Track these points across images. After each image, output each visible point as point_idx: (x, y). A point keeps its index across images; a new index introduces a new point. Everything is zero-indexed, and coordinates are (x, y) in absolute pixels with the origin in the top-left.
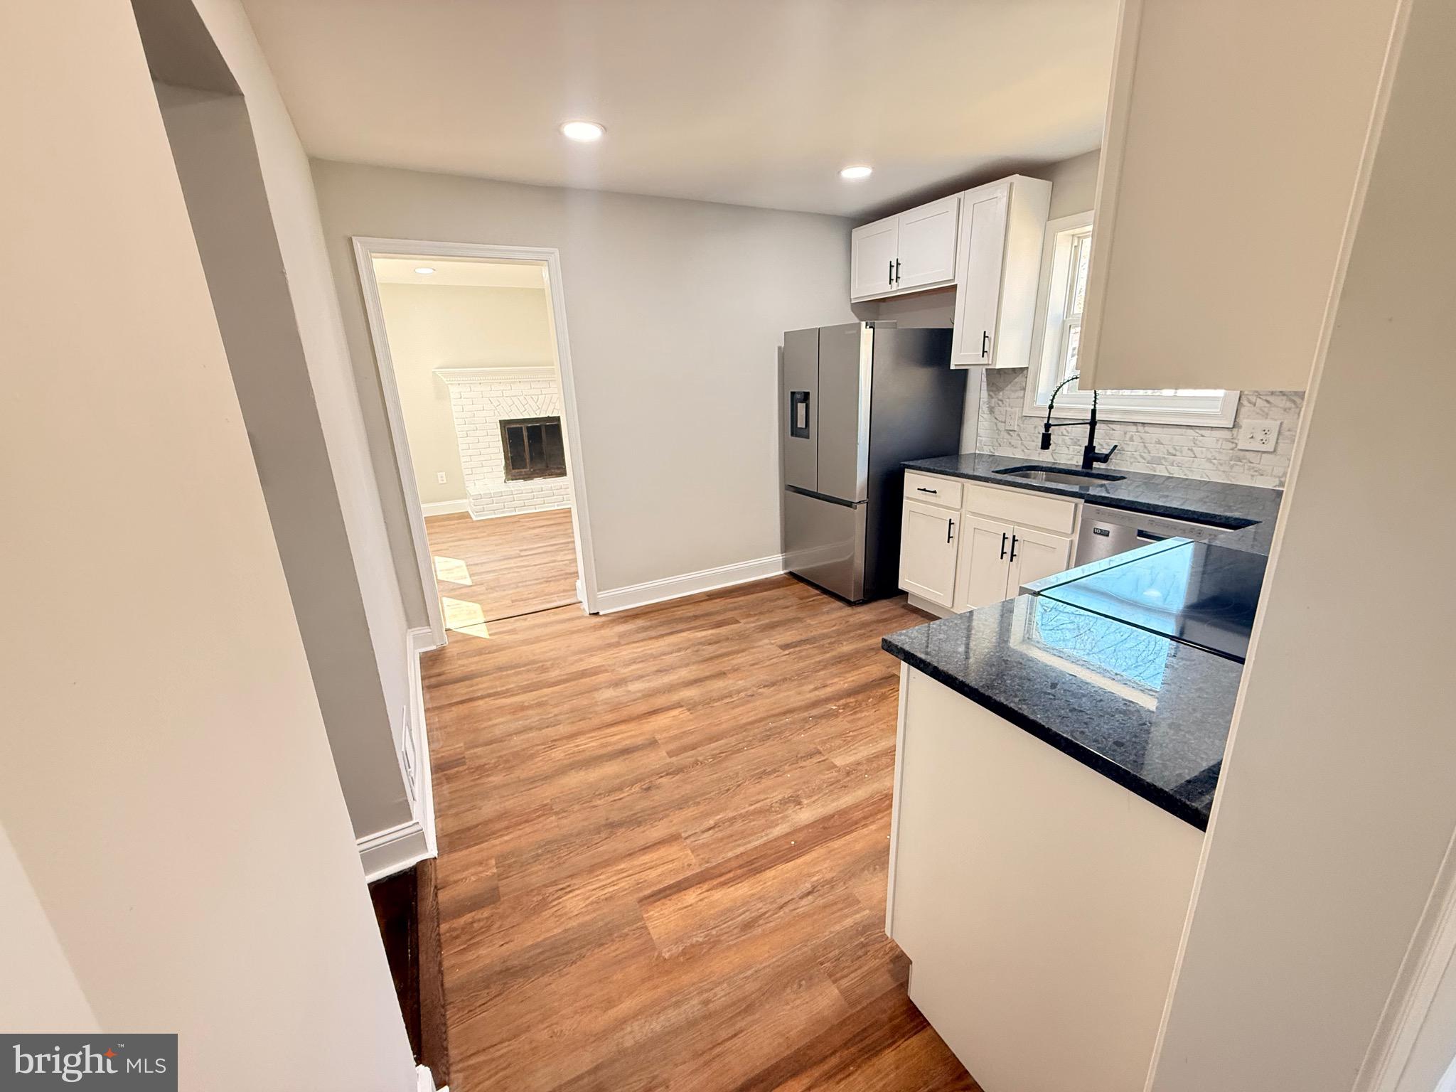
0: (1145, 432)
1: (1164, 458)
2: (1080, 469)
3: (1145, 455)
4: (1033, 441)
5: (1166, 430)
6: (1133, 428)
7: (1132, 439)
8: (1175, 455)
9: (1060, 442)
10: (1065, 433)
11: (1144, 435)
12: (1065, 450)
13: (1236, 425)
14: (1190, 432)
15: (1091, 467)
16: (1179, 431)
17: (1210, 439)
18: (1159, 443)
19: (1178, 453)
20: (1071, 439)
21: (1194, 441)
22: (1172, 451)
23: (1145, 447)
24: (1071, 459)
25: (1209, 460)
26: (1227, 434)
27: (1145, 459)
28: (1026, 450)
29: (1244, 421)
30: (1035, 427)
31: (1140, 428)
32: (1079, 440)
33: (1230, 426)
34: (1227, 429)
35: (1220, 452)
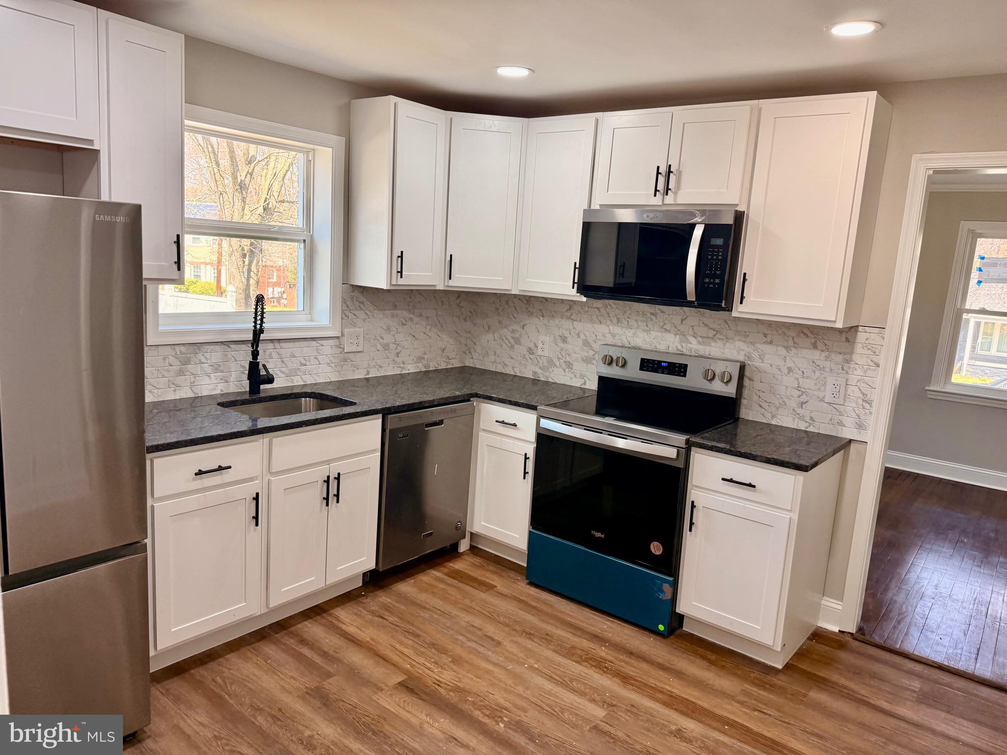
1: (299, 369)
2: (247, 397)
3: (283, 369)
4: (163, 376)
5: (297, 344)
7: (270, 357)
8: (305, 365)
9: (199, 372)
10: (203, 360)
11: (280, 351)
12: (206, 380)
13: (343, 335)
14: (314, 343)
15: (258, 391)
16: (305, 343)
17: (328, 348)
18: (293, 356)
19: (308, 364)
20: (212, 366)
21: (317, 350)
22: (303, 361)
23: (283, 362)
24: (214, 389)
25: (328, 364)
26: (335, 342)
27: (283, 373)
28: (156, 391)
29: (346, 331)
30: (164, 359)
31: (277, 345)
32: (220, 366)
33: (339, 335)
34: (337, 338)
35: (334, 357)
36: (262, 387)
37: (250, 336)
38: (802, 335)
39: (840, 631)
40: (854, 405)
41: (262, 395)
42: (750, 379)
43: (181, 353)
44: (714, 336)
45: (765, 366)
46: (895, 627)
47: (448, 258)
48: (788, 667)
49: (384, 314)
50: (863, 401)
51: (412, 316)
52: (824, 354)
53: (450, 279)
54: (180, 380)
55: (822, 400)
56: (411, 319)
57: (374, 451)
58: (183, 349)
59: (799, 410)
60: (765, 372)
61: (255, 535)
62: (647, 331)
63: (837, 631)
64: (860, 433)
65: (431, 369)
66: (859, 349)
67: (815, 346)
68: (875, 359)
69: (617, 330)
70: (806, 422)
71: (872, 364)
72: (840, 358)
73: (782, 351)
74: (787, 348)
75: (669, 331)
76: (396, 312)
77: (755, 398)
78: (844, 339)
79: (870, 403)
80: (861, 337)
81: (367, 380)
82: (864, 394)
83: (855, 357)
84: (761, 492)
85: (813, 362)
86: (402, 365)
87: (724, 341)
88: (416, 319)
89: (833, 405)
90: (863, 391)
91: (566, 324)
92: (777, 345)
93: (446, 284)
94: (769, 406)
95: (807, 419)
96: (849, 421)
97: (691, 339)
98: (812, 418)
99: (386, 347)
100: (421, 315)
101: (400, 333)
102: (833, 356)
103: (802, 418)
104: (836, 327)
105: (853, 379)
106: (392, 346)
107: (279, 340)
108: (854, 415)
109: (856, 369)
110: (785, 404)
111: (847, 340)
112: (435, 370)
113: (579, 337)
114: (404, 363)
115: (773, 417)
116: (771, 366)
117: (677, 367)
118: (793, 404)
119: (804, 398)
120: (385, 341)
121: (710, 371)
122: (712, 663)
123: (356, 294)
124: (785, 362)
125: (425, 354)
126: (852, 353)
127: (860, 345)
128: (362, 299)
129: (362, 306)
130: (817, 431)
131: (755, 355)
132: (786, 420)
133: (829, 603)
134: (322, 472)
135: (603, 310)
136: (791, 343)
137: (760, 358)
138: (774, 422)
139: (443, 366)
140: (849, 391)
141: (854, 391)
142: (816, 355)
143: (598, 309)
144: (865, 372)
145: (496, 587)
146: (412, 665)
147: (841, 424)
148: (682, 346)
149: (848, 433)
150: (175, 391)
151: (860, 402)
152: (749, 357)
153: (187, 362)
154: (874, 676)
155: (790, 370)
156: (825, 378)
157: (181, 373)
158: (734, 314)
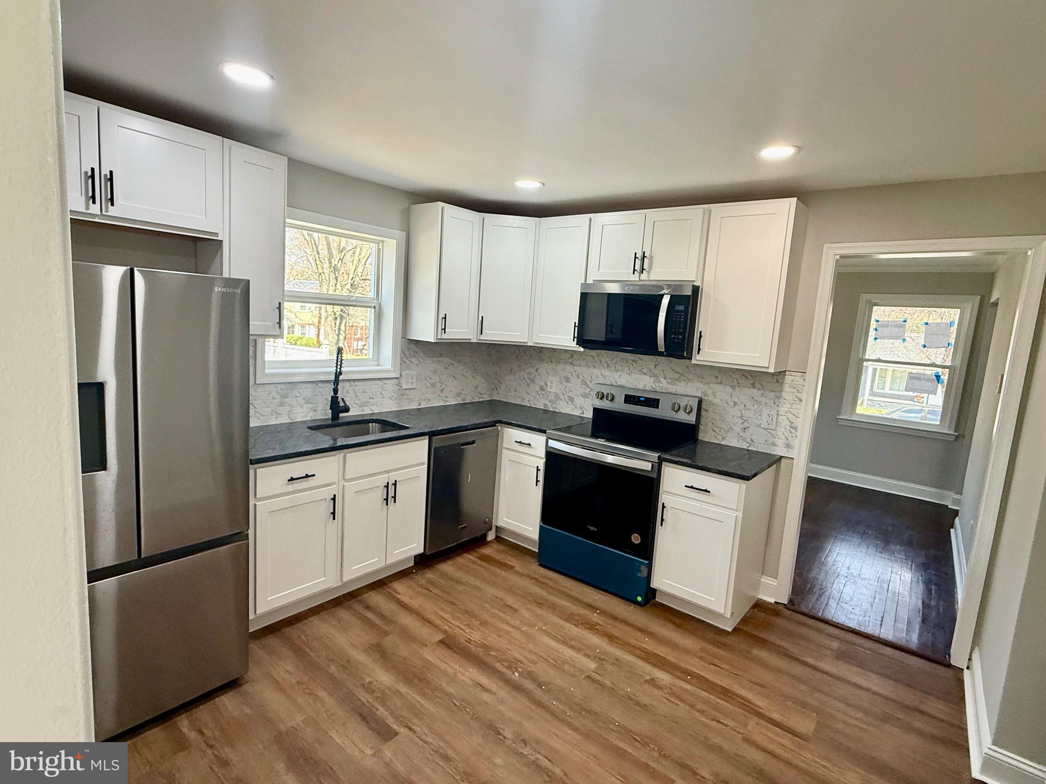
0: (356, 386)
1: (368, 402)
2: (330, 422)
3: (357, 402)
4: (268, 407)
5: (368, 383)
6: (348, 384)
7: (348, 393)
8: (373, 398)
9: (294, 404)
10: (298, 395)
11: (354, 388)
12: (300, 410)
13: (401, 376)
14: (379, 382)
15: (338, 418)
16: (373, 382)
17: (390, 386)
18: (364, 392)
19: (375, 397)
20: (304, 399)
21: (382, 388)
22: (372, 396)
23: (357, 396)
24: (306, 416)
25: (390, 398)
26: (395, 381)
27: (357, 404)
28: (261, 417)
29: (404, 373)
30: (269, 394)
31: (353, 383)
32: (310, 399)
33: (398, 376)
34: (397, 378)
35: (394, 392)
36: (341, 415)
37: (333, 378)
38: (744, 377)
39: (775, 602)
40: (783, 430)
41: (340, 421)
42: (706, 411)
43: (282, 390)
44: (679, 377)
45: (716, 401)
46: (817, 599)
47: (480, 319)
48: (736, 630)
49: (432, 361)
50: (790, 427)
51: (453, 362)
52: (760, 392)
53: (482, 334)
54: (280, 410)
55: (759, 426)
56: (452, 364)
57: (422, 464)
58: (283, 387)
59: (742, 434)
60: (717, 405)
61: (333, 526)
62: (629, 374)
63: (773, 602)
64: (788, 451)
65: (467, 402)
66: (786, 388)
67: (753, 386)
68: (799, 395)
69: (607, 373)
70: (748, 443)
71: (797, 399)
72: (772, 395)
73: (729, 389)
74: (733, 387)
75: (646, 374)
76: (440, 359)
77: (710, 424)
78: (775, 381)
79: (795, 429)
80: (788, 379)
81: (419, 409)
82: (790, 422)
83: (784, 394)
84: (714, 496)
85: (752, 398)
86: (445, 399)
87: (687, 381)
88: (456, 364)
89: (768, 430)
90: (790, 419)
91: (569, 368)
92: (725, 385)
93: (478, 338)
94: (720, 431)
95: (749, 440)
96: (780, 442)
97: (662, 380)
98: (752, 440)
99: (433, 385)
100: (459, 361)
101: (443, 374)
102: (767, 393)
103: (744, 440)
104: (769, 371)
105: (783, 410)
106: (438, 385)
107: (354, 380)
108: (784, 437)
109: (784, 403)
110: (732, 429)
111: (778, 381)
112: (470, 403)
113: (579, 378)
114: (446, 397)
115: (723, 438)
116: (721, 400)
117: (652, 401)
118: (738, 429)
119: (746, 425)
120: (433, 381)
121: (676, 404)
122: (678, 626)
123: (412, 346)
124: (731, 397)
125: (463, 390)
126: (781, 391)
127: (787, 385)
128: (415, 349)
129: (416, 355)
130: (756, 450)
131: (709, 392)
132: (732, 441)
133: (766, 580)
134: (382, 480)
135: (596, 358)
136: (735, 384)
137: (713, 395)
138: (723, 443)
139: (477, 400)
140: (780, 420)
141: (783, 420)
142: (755, 392)
143: (593, 357)
144: (792, 404)
145: (514, 567)
146: (450, 627)
147: (774, 444)
148: (656, 386)
149: (779, 451)
150: (276, 418)
151: (788, 428)
152: (705, 394)
153: (286, 396)
154: (802, 637)
155: (735, 404)
156: (762, 410)
157: (281, 404)
158: (693, 362)
